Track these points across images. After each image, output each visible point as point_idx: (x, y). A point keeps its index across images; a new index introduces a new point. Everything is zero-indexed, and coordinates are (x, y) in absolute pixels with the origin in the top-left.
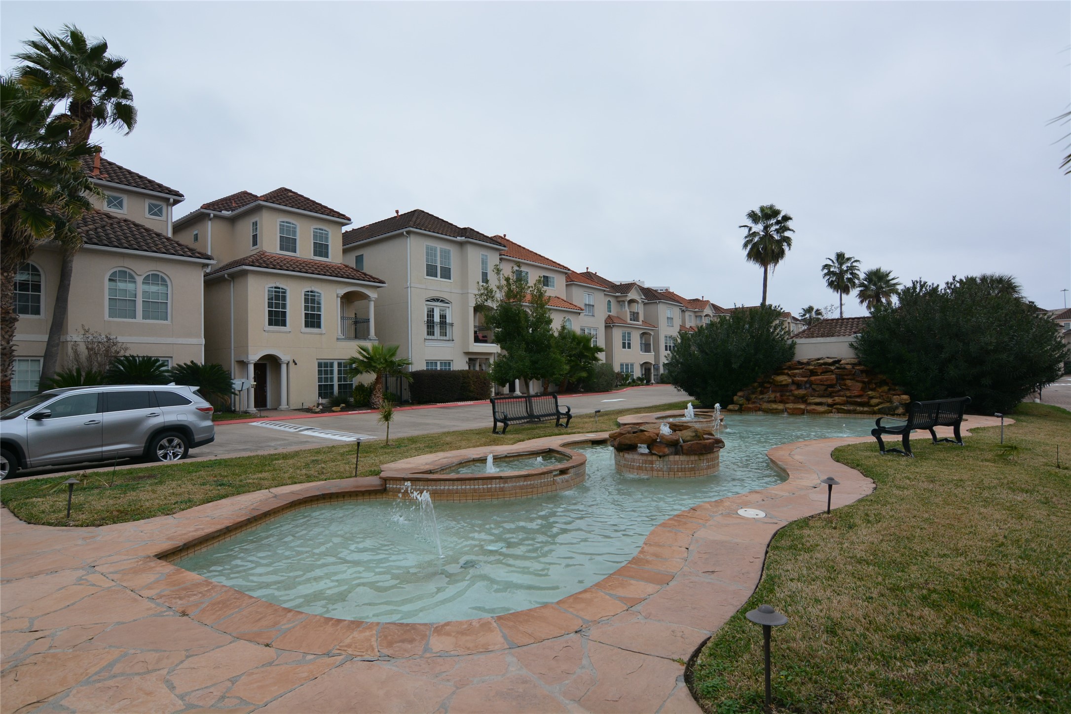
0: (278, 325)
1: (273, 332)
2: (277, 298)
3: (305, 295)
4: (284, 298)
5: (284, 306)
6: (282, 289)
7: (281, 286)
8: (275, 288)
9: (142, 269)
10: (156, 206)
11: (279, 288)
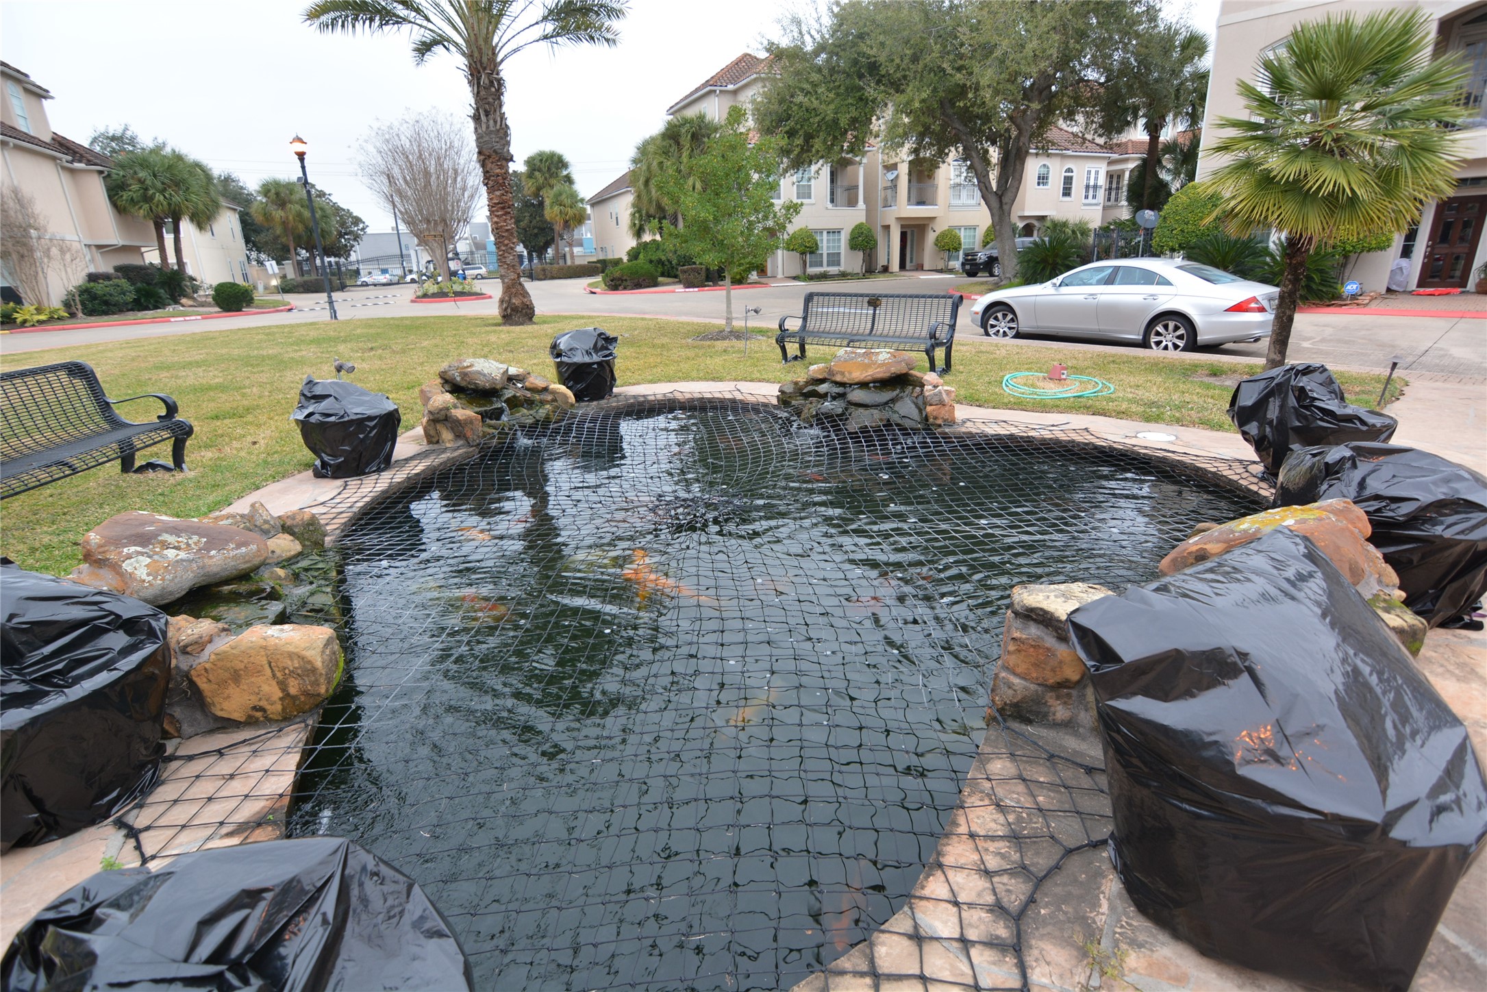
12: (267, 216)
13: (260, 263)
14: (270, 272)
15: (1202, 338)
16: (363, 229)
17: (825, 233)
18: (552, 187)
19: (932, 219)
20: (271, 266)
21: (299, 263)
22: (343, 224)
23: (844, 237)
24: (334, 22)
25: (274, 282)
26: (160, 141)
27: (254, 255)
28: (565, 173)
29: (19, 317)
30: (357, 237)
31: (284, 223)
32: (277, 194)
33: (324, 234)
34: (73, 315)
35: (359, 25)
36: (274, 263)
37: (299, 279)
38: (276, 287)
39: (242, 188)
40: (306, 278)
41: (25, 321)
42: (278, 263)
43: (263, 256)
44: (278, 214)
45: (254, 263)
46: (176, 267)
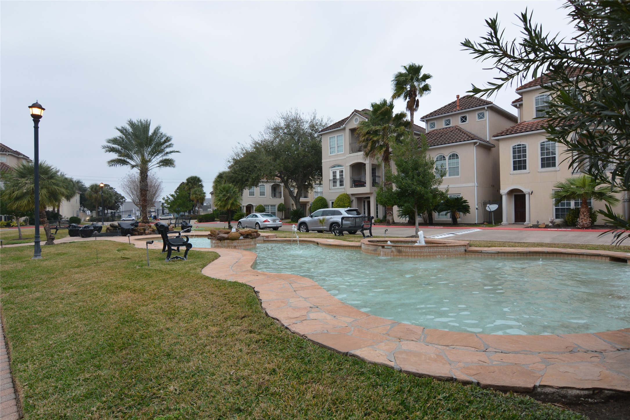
0: (521, 169)
1: (517, 174)
2: (519, 152)
3: (541, 145)
4: (525, 151)
5: (525, 156)
6: (523, 145)
7: (521, 143)
8: (518, 145)
9: (447, 153)
10: (481, 114)
11: (521, 145)
12: (91, 196)
13: (84, 211)
14: (88, 214)
15: (261, 227)
16: (124, 200)
17: (270, 206)
18: (194, 188)
19: (308, 202)
20: (88, 212)
21: (98, 212)
22: (117, 198)
23: (276, 207)
24: (112, 165)
25: (88, 218)
26: (58, 169)
27: (82, 208)
28: (200, 184)
29: (12, 224)
30: (122, 203)
31: (96, 198)
32: (95, 189)
33: (110, 202)
34: (26, 225)
35: (118, 165)
36: (89, 211)
37: (97, 217)
38: (89, 220)
39: (83, 185)
40: (100, 217)
41: (13, 225)
42: (91, 212)
43: (85, 209)
44: (94, 195)
45: (82, 211)
46: (56, 212)
